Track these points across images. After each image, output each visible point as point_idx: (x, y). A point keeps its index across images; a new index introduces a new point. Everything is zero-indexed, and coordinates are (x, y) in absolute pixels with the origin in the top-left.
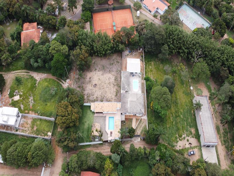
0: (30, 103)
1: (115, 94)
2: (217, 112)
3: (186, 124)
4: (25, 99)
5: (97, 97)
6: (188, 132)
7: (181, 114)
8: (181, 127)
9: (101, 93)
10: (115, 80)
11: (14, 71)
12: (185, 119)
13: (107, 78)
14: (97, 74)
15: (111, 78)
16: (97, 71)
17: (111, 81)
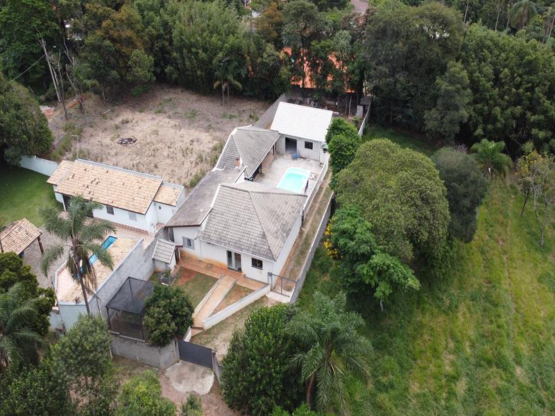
10: (215, 150)
13: (187, 139)
14: (155, 122)
15: (201, 143)
16: (164, 115)
17: (196, 147)
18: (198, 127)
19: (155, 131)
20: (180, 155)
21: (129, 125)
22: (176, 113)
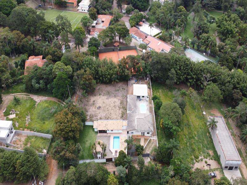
0: (26, 121)
1: (121, 116)
2: (236, 136)
3: (202, 146)
4: (21, 117)
5: (100, 118)
6: (205, 154)
7: (196, 136)
8: (196, 149)
9: (105, 114)
10: (121, 103)
11: (13, 93)
12: (200, 140)
13: (112, 102)
15: (116, 102)
16: (102, 95)
18: (112, 97)
19: (103, 102)
20: (114, 108)
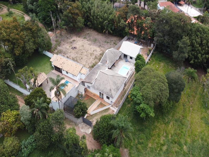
1: (91, 66)
9: (75, 56)
10: (101, 55)
13: (92, 50)
14: (83, 42)
15: (97, 52)
16: (86, 39)
17: (95, 53)
18: (96, 45)
19: (83, 45)
20: (89, 55)
21: (75, 42)
22: (90, 39)
